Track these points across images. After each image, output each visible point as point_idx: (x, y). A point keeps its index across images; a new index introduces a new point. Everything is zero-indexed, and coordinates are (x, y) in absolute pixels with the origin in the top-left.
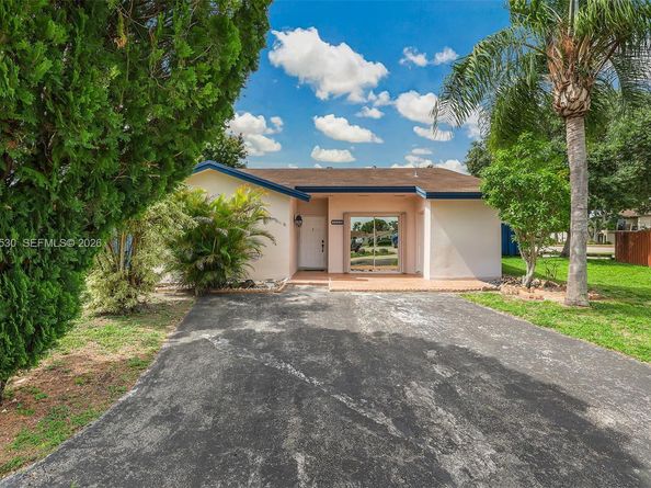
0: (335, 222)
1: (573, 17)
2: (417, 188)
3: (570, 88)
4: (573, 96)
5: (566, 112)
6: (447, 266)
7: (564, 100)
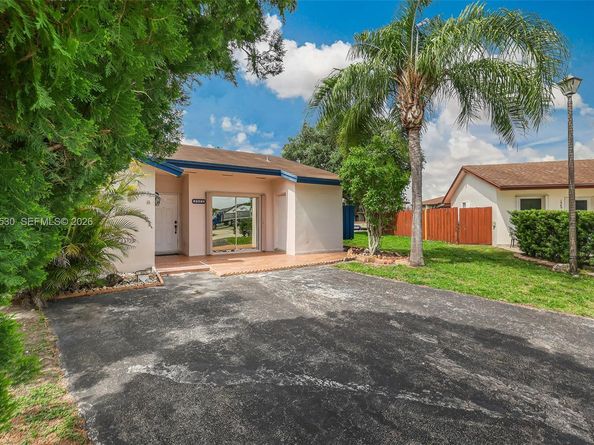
0: (195, 201)
1: (414, 57)
2: (283, 171)
3: (414, 108)
4: (416, 114)
5: (411, 125)
6: (308, 242)
7: (410, 116)
